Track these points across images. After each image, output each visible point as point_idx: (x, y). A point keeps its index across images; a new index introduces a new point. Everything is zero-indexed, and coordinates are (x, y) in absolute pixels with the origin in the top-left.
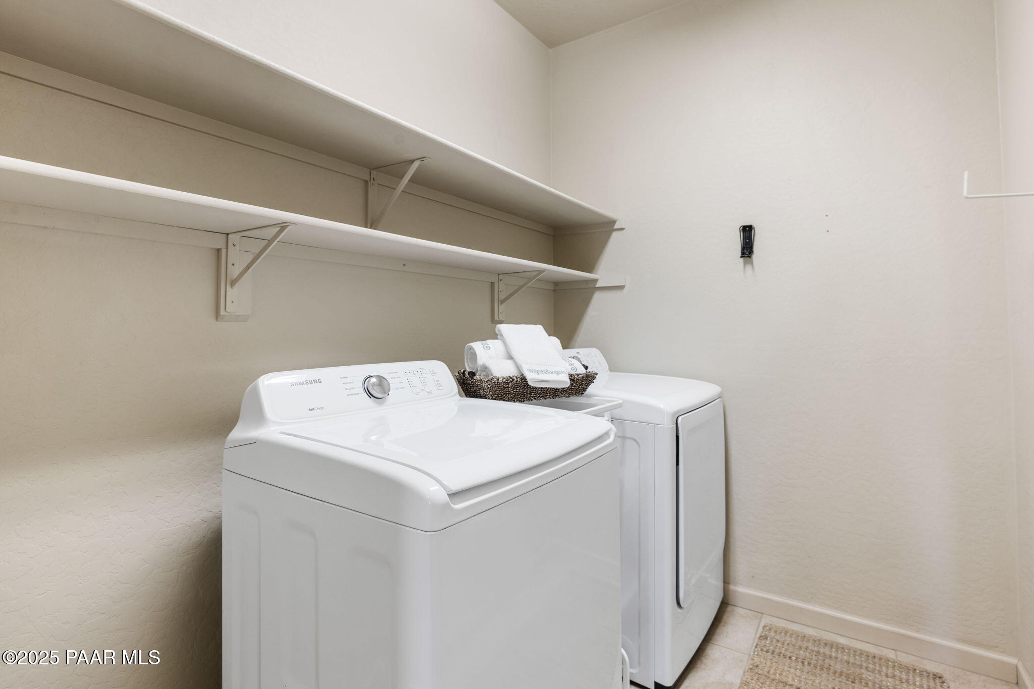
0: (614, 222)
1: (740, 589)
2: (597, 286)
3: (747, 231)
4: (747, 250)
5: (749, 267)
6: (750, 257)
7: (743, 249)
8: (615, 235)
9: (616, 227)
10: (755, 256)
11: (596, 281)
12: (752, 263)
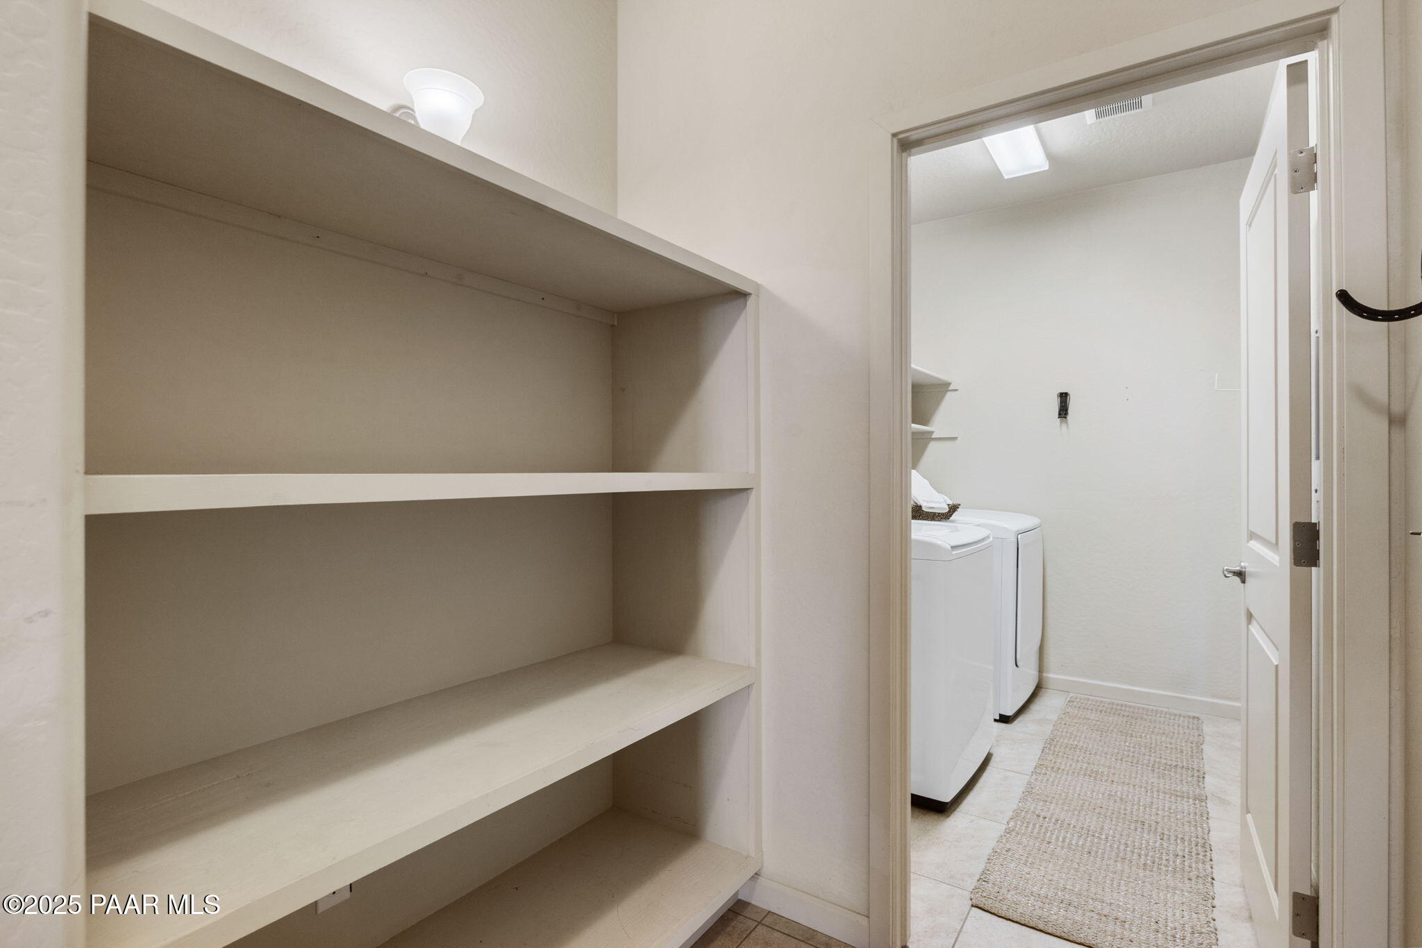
0: (949, 384)
1: (1051, 676)
2: (933, 437)
3: (1064, 397)
4: (1063, 411)
5: (1064, 425)
6: (1066, 418)
7: (1060, 410)
8: (949, 394)
9: (950, 388)
10: (1068, 417)
11: (932, 433)
12: (1067, 423)
